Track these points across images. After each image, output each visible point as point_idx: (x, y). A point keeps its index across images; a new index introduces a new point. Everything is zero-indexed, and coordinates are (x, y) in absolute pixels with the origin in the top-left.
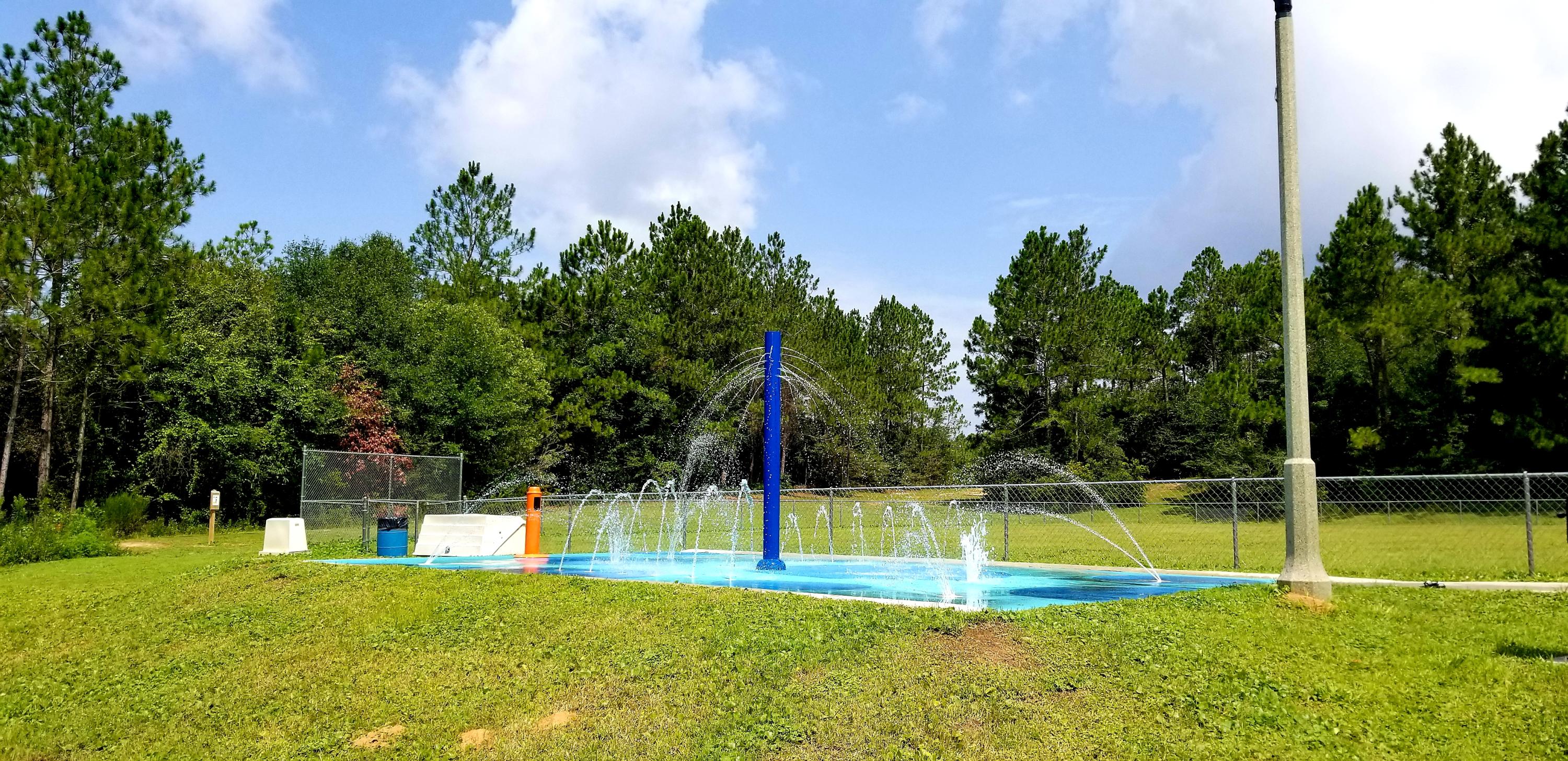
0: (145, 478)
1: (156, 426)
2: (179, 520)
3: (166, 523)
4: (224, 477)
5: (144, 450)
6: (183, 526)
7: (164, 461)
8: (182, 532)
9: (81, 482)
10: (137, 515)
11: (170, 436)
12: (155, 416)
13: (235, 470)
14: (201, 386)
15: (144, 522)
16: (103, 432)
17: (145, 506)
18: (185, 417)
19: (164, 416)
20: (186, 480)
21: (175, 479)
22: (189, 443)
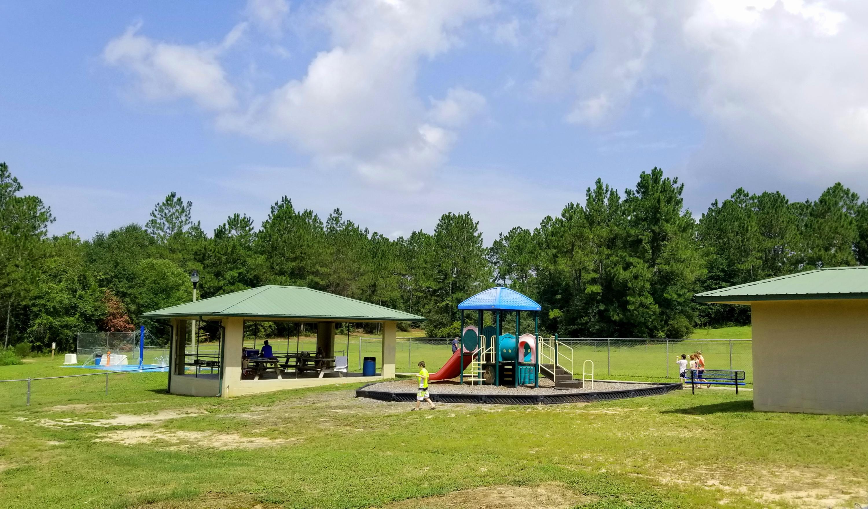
0: (30, 337)
1: (33, 319)
2: (42, 352)
3: (38, 353)
4: (59, 336)
5: (30, 327)
6: (44, 354)
7: (37, 331)
8: (43, 356)
9: (8, 339)
10: (28, 350)
11: (39, 323)
12: (33, 316)
13: (61, 333)
14: (50, 305)
15: (30, 352)
16: (15, 321)
17: (31, 347)
18: (44, 315)
19: (36, 316)
20: (44, 338)
21: (40, 338)
22: (45, 325)
